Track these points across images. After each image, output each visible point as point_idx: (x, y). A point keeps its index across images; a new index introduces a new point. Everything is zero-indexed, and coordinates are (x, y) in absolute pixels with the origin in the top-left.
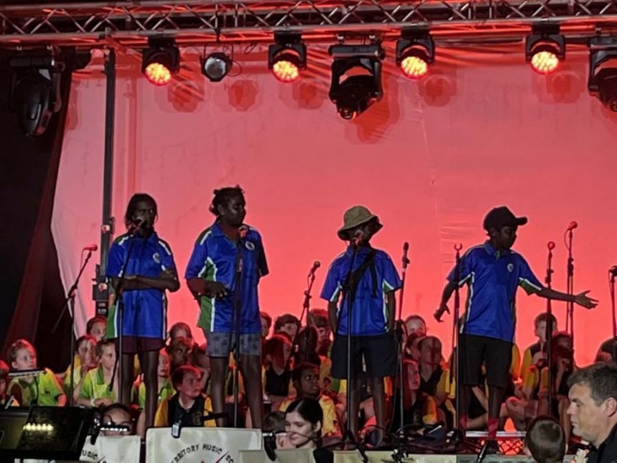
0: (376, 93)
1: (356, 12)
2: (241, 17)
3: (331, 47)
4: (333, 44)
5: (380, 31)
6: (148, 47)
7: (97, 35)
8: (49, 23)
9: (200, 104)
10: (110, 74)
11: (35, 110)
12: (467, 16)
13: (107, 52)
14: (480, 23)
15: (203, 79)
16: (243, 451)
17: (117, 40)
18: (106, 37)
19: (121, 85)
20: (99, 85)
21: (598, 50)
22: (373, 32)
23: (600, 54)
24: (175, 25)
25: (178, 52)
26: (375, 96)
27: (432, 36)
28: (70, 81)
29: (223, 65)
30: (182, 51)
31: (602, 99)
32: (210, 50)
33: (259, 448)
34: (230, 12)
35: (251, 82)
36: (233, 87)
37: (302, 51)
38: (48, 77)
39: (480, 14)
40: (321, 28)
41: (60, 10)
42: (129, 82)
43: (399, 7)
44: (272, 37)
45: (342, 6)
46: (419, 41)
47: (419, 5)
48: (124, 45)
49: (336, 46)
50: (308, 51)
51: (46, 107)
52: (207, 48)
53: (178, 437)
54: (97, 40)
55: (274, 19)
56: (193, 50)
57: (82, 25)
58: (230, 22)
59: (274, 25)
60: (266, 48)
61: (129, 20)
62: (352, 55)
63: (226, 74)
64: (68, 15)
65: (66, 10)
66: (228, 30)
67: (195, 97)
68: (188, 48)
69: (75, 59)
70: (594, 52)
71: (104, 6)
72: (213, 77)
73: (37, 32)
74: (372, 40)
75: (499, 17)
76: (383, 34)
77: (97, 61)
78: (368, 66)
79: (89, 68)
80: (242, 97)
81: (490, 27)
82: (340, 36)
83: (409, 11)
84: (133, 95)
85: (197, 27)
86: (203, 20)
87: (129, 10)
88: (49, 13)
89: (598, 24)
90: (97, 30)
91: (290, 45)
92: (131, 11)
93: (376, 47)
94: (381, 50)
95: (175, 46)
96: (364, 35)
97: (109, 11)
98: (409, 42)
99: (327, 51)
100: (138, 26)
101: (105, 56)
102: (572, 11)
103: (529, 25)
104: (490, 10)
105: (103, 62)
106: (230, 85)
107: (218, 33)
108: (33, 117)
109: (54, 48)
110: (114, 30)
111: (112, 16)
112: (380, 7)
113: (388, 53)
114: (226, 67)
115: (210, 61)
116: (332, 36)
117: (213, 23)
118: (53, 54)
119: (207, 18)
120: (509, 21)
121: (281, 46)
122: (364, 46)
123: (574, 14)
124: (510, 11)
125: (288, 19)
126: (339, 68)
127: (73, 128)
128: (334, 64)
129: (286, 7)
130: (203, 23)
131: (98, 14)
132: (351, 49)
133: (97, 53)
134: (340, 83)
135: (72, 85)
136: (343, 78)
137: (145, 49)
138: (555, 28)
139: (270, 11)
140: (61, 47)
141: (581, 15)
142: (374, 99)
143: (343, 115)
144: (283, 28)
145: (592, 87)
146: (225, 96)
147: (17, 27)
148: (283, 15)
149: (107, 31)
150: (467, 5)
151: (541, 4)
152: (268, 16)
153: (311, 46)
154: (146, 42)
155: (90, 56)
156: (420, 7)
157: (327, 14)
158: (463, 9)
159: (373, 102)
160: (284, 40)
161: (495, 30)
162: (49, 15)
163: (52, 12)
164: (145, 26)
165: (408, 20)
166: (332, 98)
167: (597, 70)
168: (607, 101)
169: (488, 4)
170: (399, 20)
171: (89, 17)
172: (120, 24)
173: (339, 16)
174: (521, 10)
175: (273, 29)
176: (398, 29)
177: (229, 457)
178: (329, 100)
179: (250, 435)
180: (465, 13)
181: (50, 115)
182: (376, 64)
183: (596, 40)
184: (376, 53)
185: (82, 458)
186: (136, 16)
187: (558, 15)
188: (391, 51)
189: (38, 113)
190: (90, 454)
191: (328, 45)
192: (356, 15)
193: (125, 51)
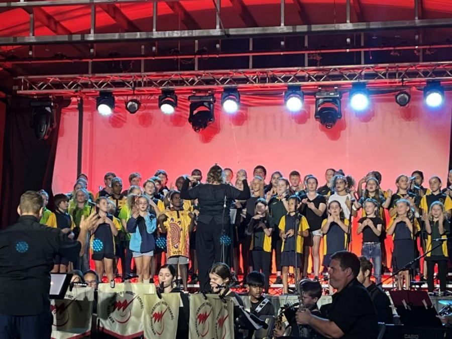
0: (212, 119)
1: (202, 80)
2: (145, 82)
3: (190, 97)
4: (190, 95)
5: (213, 89)
6: (99, 96)
7: (74, 90)
8: (50, 85)
9: (125, 124)
10: (81, 110)
11: (43, 127)
12: (256, 82)
13: (79, 99)
14: (262, 85)
15: (126, 112)
16: (146, 294)
17: (84, 93)
18: (79, 92)
19: (86, 115)
20: (75, 115)
21: (319, 98)
22: (210, 89)
23: (321, 100)
24: (112, 85)
25: (114, 99)
26: (211, 121)
27: (238, 91)
28: (60, 113)
29: (136, 105)
30: (116, 98)
31: (321, 123)
32: (130, 98)
33: (154, 293)
34: (140, 80)
35: (150, 113)
36: (141, 116)
37: (175, 98)
38: (50, 111)
39: (262, 81)
40: (185, 87)
41: (55, 78)
42: (90, 113)
43: (222, 77)
44: (160, 92)
45: (195, 77)
46: (233, 94)
47: (232, 77)
48: (87, 96)
49: (192, 96)
50: (178, 99)
51: (49, 126)
52: (129, 97)
53: (114, 287)
54: (74, 93)
55: (161, 83)
56: (121, 98)
57: (67, 85)
58: (140, 84)
59: (161, 86)
60: (157, 97)
61: (90, 83)
62: (199, 100)
63: (138, 110)
64: (59, 80)
65: (59, 78)
66: (139, 88)
67: (123, 121)
68: (119, 97)
69: (63, 102)
70: (318, 99)
71: (77, 76)
72: (131, 111)
73: (44, 89)
74: (209, 93)
75: (271, 82)
76: (214, 91)
77: (74, 103)
78: (207, 106)
79: (70, 107)
80: (145, 121)
81: (267, 87)
82: (194, 91)
83: (228, 79)
84: (92, 119)
85: (123, 87)
86: (126, 83)
87: (90, 78)
88: (50, 80)
89: (320, 86)
90: (74, 88)
91: (169, 96)
92: (91, 79)
93: (212, 97)
94: (214, 98)
95: (113, 96)
96: (206, 91)
97: (80, 79)
98: (227, 94)
99: (187, 98)
100: (94, 86)
101: (78, 101)
102: (307, 79)
103: (286, 86)
104: (267, 79)
105: (77, 103)
106: (140, 114)
107: (134, 89)
108: (42, 131)
109: (53, 97)
110: (82, 88)
111: (82, 81)
112: (213, 77)
113: (217, 100)
114: (138, 106)
115: (130, 104)
116: (190, 91)
117: (131, 85)
118: (52, 99)
119: (128, 82)
120: (276, 84)
121: (165, 96)
122: (205, 96)
123: (308, 81)
124: (277, 79)
125: (168, 83)
126: (193, 107)
127: (61, 136)
128: (191, 105)
129: (167, 77)
130: (126, 85)
131: (75, 80)
132: (199, 98)
133: (74, 100)
134: (194, 114)
135: (62, 115)
136: (195, 112)
137: (98, 98)
138: (298, 87)
139: (159, 79)
140: (56, 96)
141: (311, 81)
142: (210, 122)
143: (195, 130)
144: (165, 88)
145: (317, 116)
146: (137, 120)
147: (34, 86)
148: (165, 81)
149: (79, 89)
150: (256, 76)
151: (292, 76)
152: (158, 82)
153: (179, 96)
154: (98, 94)
155: (71, 100)
156: (233, 77)
157: (187, 81)
158: (254, 78)
159: (210, 124)
160: (166, 93)
161: (269, 89)
162: (50, 81)
163: (51, 80)
164: (98, 86)
165: (227, 84)
166: (190, 122)
167: (319, 109)
168: (324, 123)
169: (266, 76)
170: (223, 84)
171: (70, 82)
172: (85, 85)
173: (193, 81)
174: (282, 79)
175: (161, 88)
176: (222, 88)
177: (139, 297)
178: (188, 122)
179: (149, 287)
180: (255, 80)
181: (51, 129)
182: (212, 105)
183: (318, 93)
184: (212, 100)
185: (65, 298)
186: (93, 81)
187: (300, 81)
188: (219, 98)
189: (45, 128)
190: (69, 296)
191: (188, 96)
192: (201, 81)
193: (88, 98)
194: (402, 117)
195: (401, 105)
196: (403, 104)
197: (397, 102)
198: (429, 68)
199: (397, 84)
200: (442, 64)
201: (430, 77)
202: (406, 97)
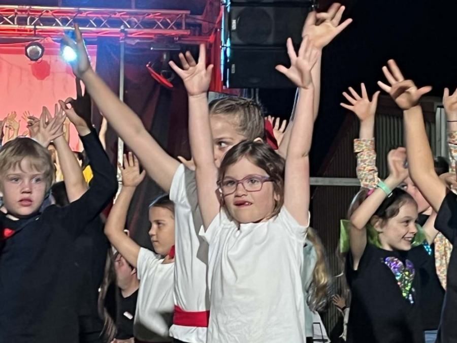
194: (34, 74)
195: (31, 60)
196: (35, 58)
197: (27, 54)
198: (69, 14)
199: (28, 33)
200: (85, 11)
201: (69, 26)
202: (39, 49)
